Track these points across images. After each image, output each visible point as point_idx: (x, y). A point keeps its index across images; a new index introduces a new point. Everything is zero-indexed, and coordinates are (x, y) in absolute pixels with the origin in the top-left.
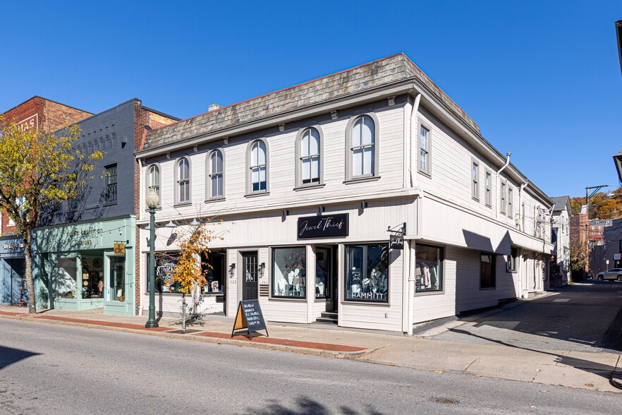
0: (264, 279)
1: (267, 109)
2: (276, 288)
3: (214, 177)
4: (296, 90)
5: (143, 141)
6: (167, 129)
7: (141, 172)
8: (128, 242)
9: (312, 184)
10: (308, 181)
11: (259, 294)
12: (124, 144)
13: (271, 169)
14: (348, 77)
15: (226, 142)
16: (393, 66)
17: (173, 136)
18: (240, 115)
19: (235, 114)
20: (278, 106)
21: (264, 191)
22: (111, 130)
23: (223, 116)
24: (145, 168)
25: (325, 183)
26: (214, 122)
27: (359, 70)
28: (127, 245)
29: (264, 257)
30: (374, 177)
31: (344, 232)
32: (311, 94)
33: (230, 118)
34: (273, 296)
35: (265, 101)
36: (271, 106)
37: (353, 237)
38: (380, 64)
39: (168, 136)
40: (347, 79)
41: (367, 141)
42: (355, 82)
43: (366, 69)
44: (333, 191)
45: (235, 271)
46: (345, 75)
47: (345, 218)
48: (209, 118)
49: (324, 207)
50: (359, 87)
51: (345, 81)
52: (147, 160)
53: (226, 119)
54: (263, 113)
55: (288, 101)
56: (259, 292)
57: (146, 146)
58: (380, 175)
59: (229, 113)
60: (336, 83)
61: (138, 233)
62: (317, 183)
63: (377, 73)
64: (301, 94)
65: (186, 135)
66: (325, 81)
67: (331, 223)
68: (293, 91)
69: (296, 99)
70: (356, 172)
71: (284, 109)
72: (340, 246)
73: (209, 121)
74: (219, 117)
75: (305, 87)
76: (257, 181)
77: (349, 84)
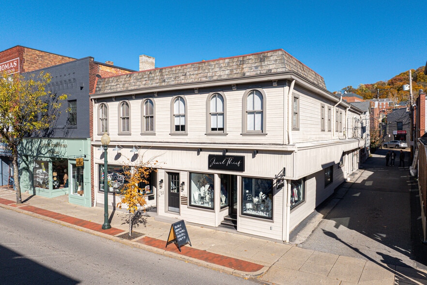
0: (184, 193)
1: (185, 75)
2: (192, 199)
3: (147, 117)
4: (206, 64)
5: (95, 86)
6: (112, 79)
7: (94, 108)
8: (85, 156)
9: (218, 132)
10: (215, 129)
11: (180, 203)
12: (82, 88)
13: (189, 118)
14: (243, 61)
15: (156, 95)
16: (275, 58)
17: (117, 85)
18: (165, 76)
19: (162, 75)
20: (193, 75)
21: (183, 132)
22: (72, 76)
23: (153, 75)
24: (97, 105)
25: (227, 132)
26: (147, 79)
27: (251, 57)
28: (85, 159)
29: (184, 178)
30: (262, 133)
31: (241, 168)
32: (217, 69)
33: (158, 77)
34: (191, 205)
35: (184, 69)
36: (188, 74)
37: (248, 172)
38: (266, 54)
39: (113, 84)
40: (243, 62)
41: (258, 108)
42: (249, 65)
43: (256, 57)
44: (233, 138)
45: (163, 185)
46: (241, 59)
47: (242, 159)
48: (143, 76)
49: (227, 150)
50: (252, 69)
51: (241, 63)
52: (98, 100)
53: (155, 78)
54: (182, 78)
55: (200, 71)
56: (180, 201)
57: (98, 89)
58: (267, 132)
59: (158, 74)
60: (234, 64)
61: (92, 150)
62: (222, 132)
63: (264, 61)
64: (210, 68)
65: (127, 85)
66: (227, 61)
67: (232, 161)
68: (203, 65)
69: (207, 71)
70: (250, 128)
71: (198, 77)
72: (238, 177)
73: (143, 77)
74: (150, 75)
75: (212, 63)
76: (178, 124)
77: (245, 66)
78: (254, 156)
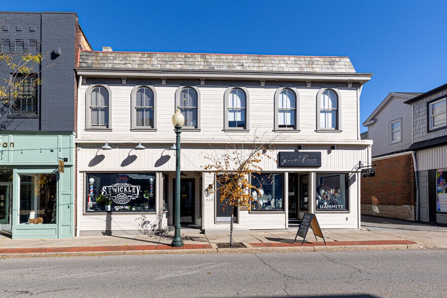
4: (268, 58)
5: (79, 59)
7: (80, 90)
8: (67, 160)
9: (287, 129)
10: (284, 126)
11: (239, 209)
12: (54, 56)
13: (251, 113)
14: (311, 61)
15: (203, 83)
16: (344, 63)
17: (126, 64)
18: (213, 64)
19: (206, 61)
20: (254, 66)
22: (27, 35)
23: (192, 60)
24: (87, 87)
25: (300, 129)
26: (183, 63)
27: (319, 59)
30: (337, 130)
35: (238, 59)
36: (245, 65)
39: (115, 62)
40: (311, 63)
44: (306, 134)
47: (318, 156)
49: (300, 147)
50: (323, 70)
52: (89, 80)
53: (197, 63)
54: (239, 68)
55: (262, 65)
59: (199, 59)
62: (292, 129)
63: (334, 64)
65: (145, 67)
67: (308, 158)
68: (264, 59)
69: (271, 65)
71: (260, 69)
74: (187, 59)
76: (234, 120)
77: (314, 66)
78: (329, 152)
